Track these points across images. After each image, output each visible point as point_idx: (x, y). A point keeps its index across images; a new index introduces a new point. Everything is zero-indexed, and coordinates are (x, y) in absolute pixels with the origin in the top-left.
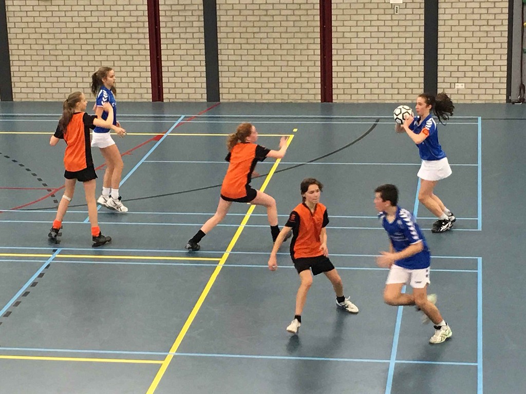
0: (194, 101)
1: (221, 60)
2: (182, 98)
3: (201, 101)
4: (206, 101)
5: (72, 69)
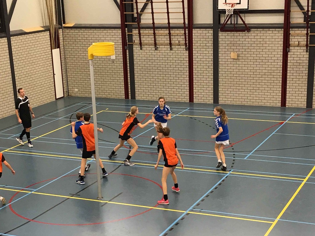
0: (300, 107)
2: (294, 105)
3: (304, 107)
4: (306, 107)
5: (246, 90)
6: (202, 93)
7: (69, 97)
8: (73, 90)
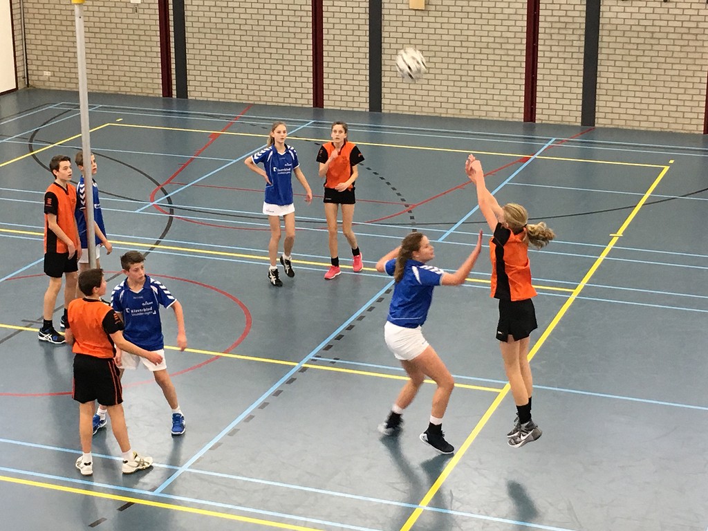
0: (567, 123)
1: (600, 83)
2: (555, 119)
3: (576, 124)
4: (580, 124)
5: (444, 83)
6: (344, 88)
7: (29, 91)
8: (40, 73)
